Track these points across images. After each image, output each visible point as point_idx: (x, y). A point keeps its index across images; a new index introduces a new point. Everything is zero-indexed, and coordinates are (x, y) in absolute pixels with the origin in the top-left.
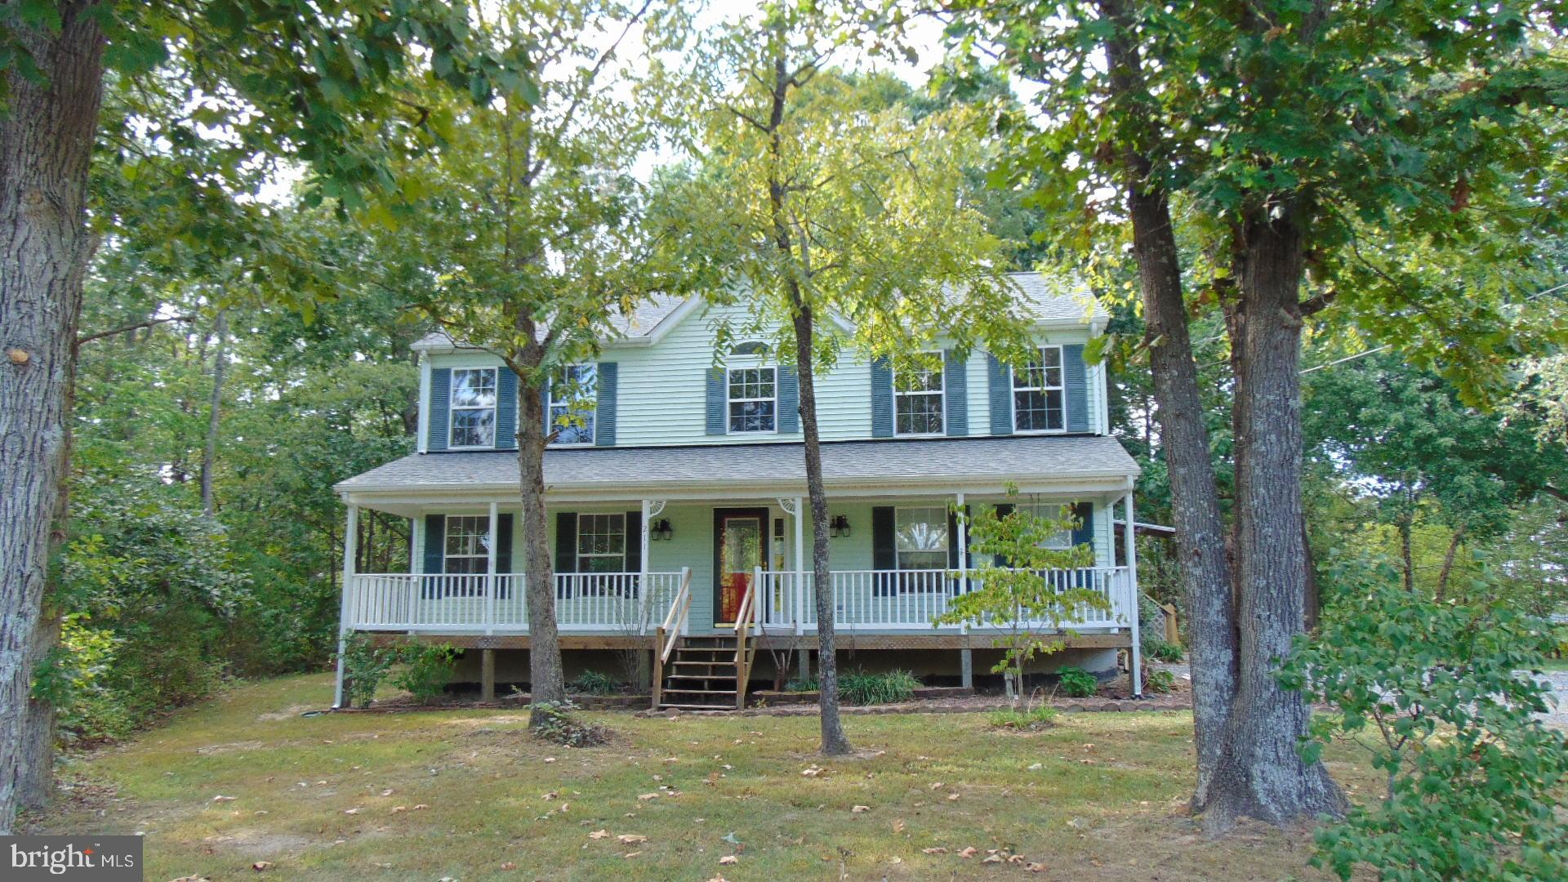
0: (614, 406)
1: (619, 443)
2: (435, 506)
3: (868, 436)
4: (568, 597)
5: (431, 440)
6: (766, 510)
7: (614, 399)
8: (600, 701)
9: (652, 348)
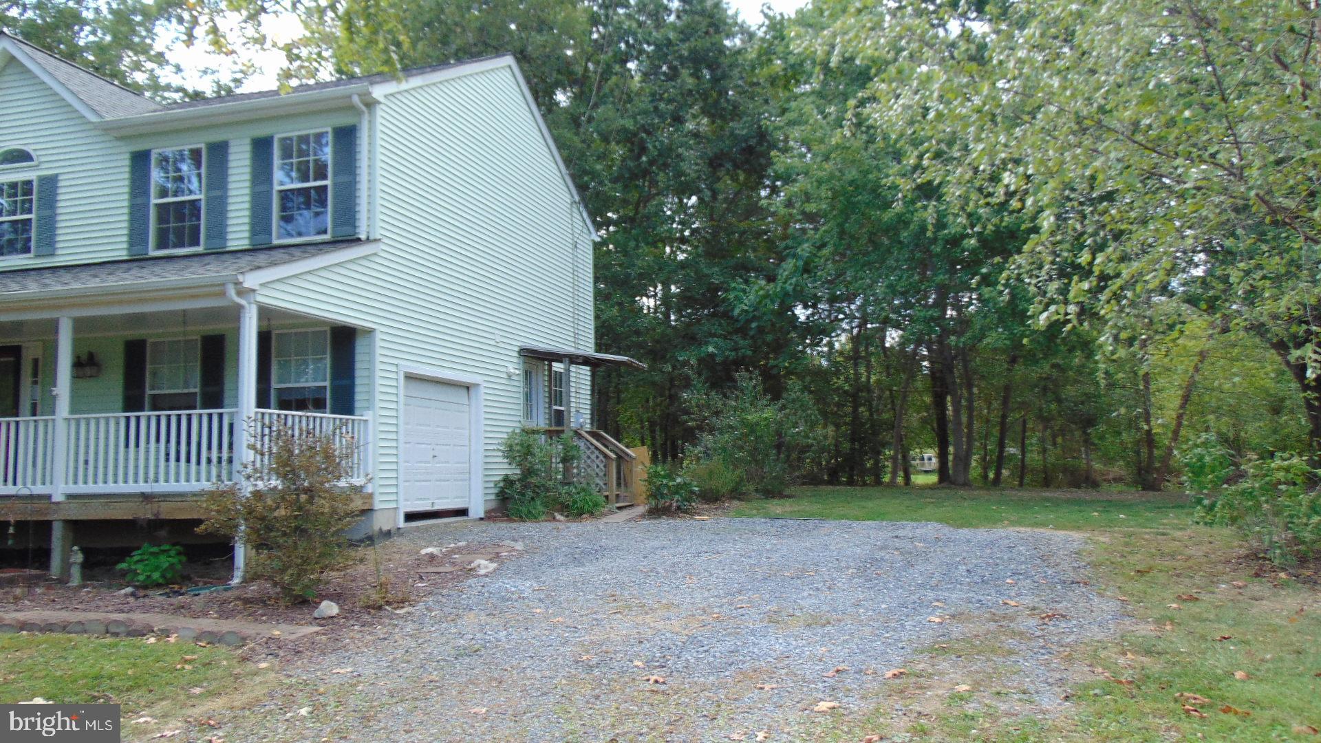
3: (123, 255)
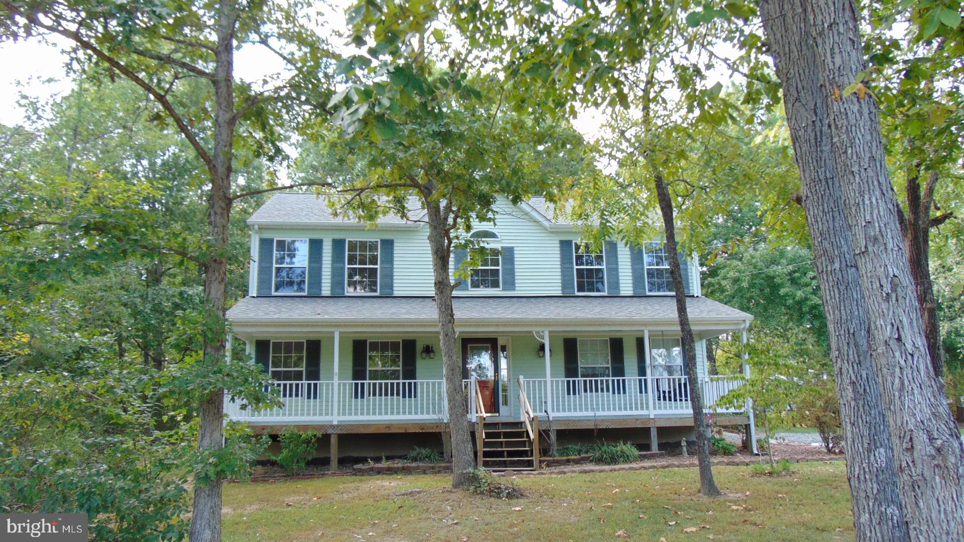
0: (392, 268)
1: (396, 293)
2: (263, 333)
4: (362, 397)
5: (260, 288)
6: (496, 339)
7: (392, 264)
8: (433, 468)
9: (417, 231)
